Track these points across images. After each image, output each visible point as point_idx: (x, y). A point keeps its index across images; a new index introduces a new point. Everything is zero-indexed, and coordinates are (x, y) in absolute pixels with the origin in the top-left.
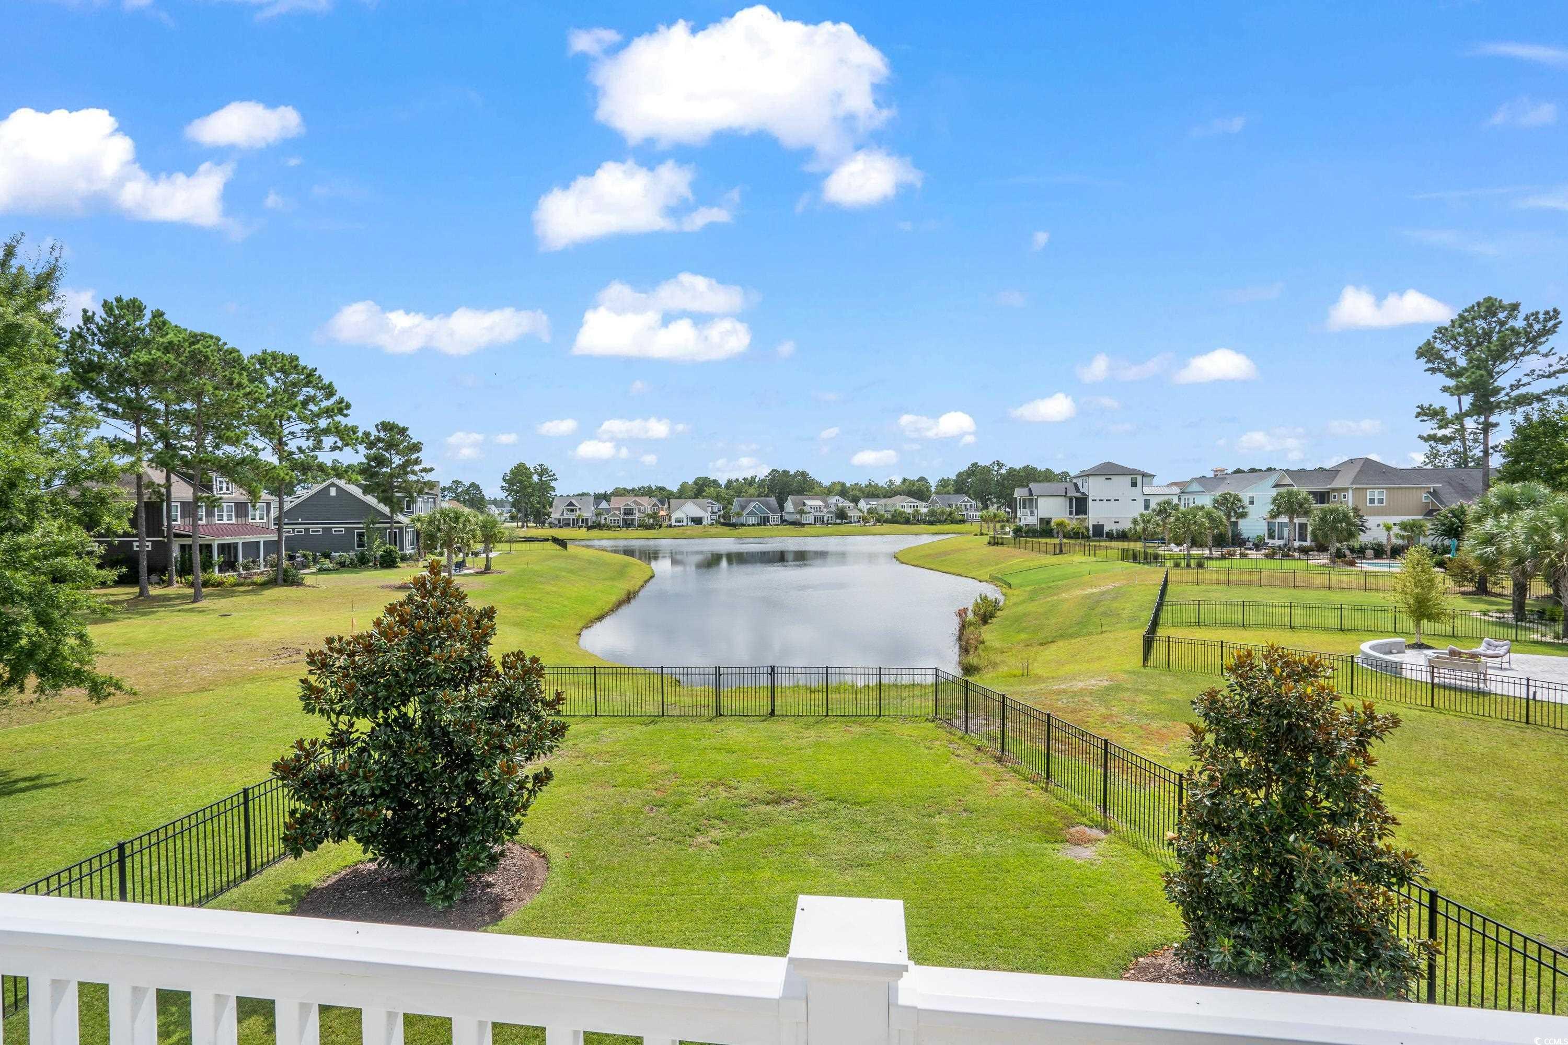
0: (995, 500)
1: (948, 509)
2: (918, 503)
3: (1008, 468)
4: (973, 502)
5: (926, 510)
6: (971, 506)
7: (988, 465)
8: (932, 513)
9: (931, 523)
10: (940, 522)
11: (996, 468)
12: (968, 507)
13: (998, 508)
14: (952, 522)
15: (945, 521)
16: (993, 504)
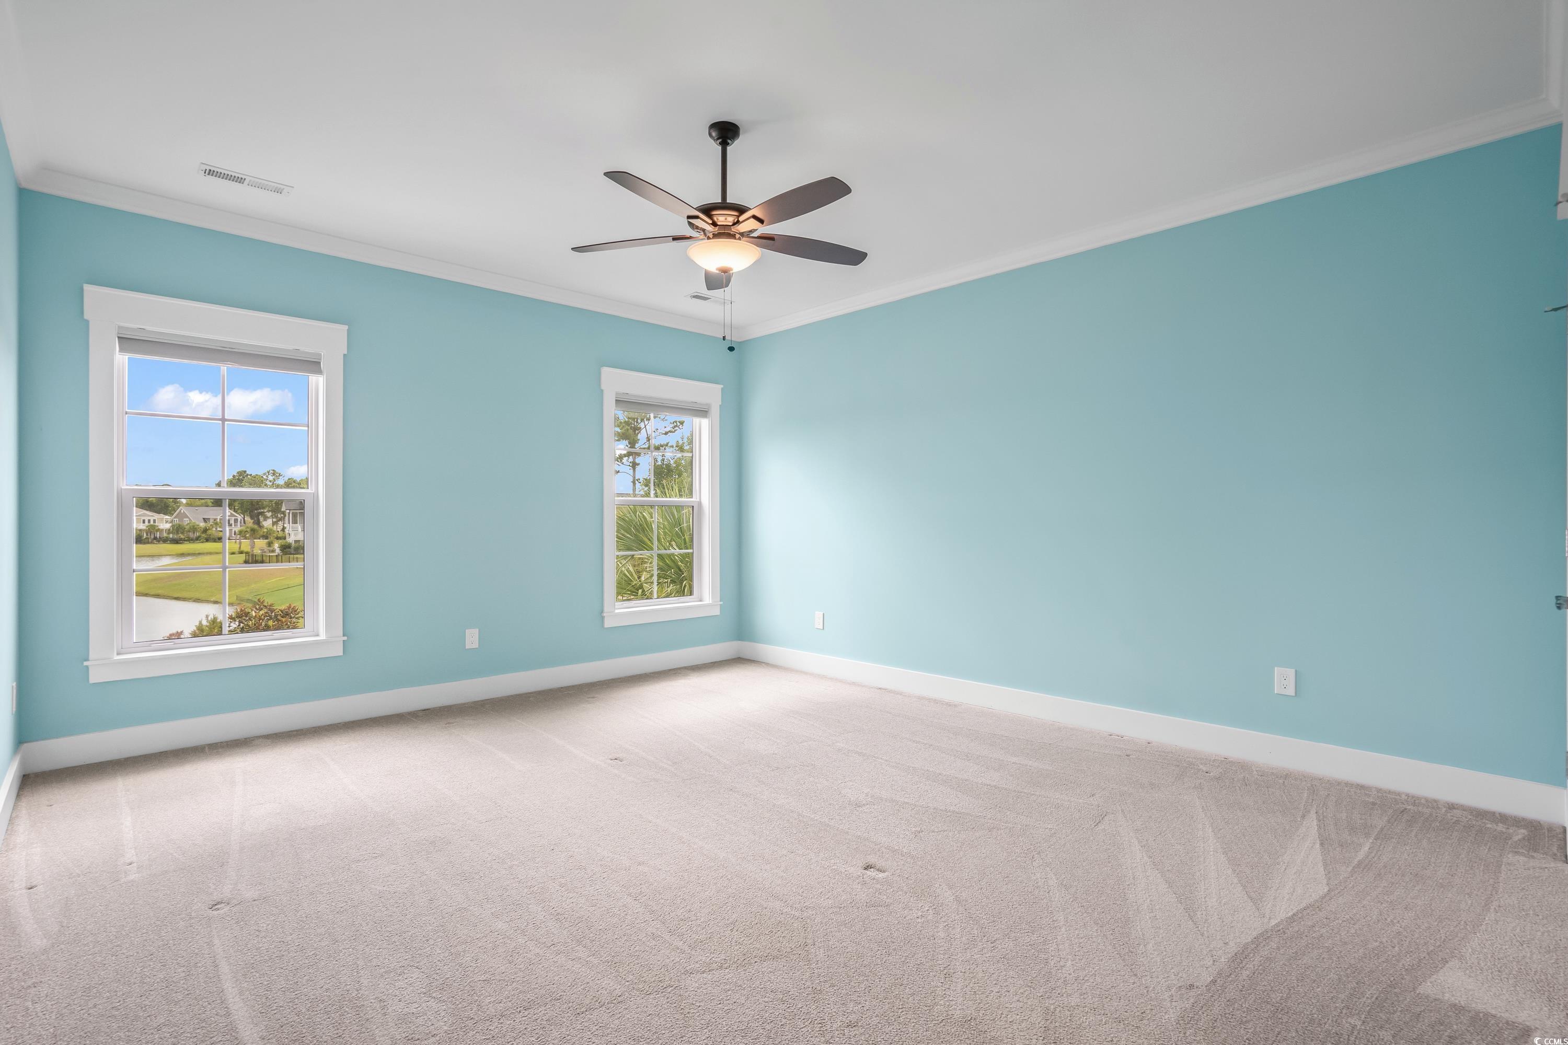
0: (269, 514)
1: (202, 525)
2: (157, 516)
3: (286, 479)
4: (240, 517)
5: (168, 526)
6: (236, 521)
7: (260, 473)
8: (178, 529)
9: (176, 541)
10: (190, 540)
11: (271, 478)
12: (232, 522)
13: (274, 524)
14: (207, 540)
15: (197, 539)
16: (266, 518)
